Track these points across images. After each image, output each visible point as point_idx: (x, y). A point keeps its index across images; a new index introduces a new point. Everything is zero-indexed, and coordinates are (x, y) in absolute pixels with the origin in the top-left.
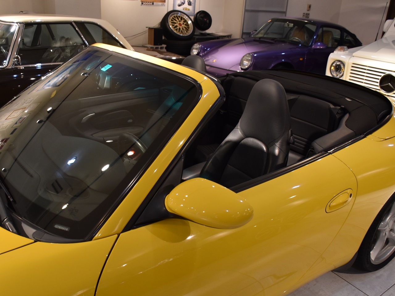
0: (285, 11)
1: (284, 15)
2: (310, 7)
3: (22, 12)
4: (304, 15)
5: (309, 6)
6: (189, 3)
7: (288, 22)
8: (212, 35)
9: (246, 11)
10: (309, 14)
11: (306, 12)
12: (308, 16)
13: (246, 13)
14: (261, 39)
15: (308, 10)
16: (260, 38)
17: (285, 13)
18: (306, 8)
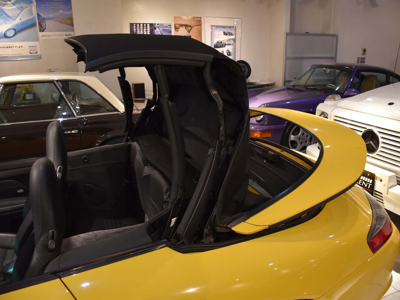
0: (334, 56)
1: (334, 60)
2: (365, 51)
3: (50, 70)
4: (358, 59)
5: (363, 50)
6: (229, 53)
7: (324, 68)
8: (254, 84)
9: (287, 58)
10: (364, 58)
11: (361, 56)
12: (364, 60)
13: (288, 61)
14: (296, 87)
15: (363, 54)
16: (294, 86)
17: (334, 58)
18: (361, 52)
